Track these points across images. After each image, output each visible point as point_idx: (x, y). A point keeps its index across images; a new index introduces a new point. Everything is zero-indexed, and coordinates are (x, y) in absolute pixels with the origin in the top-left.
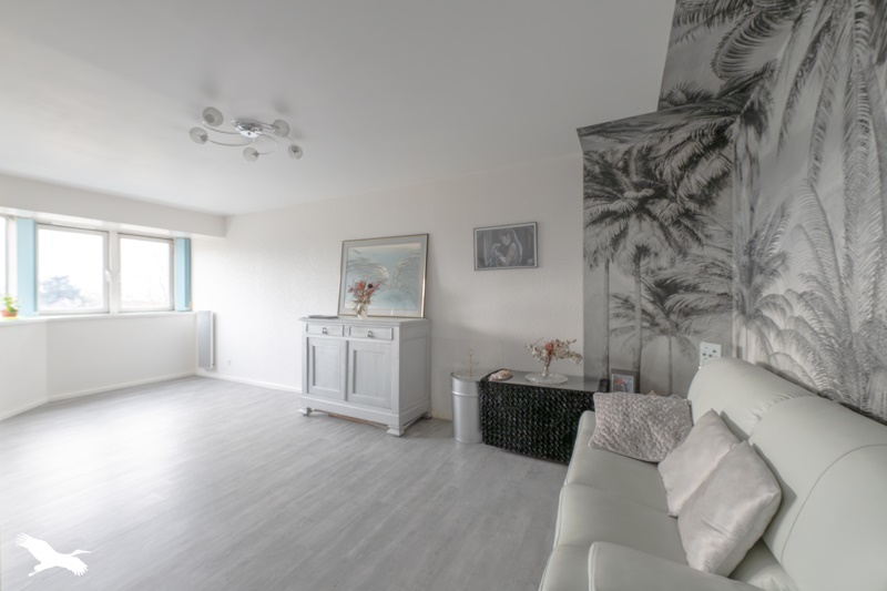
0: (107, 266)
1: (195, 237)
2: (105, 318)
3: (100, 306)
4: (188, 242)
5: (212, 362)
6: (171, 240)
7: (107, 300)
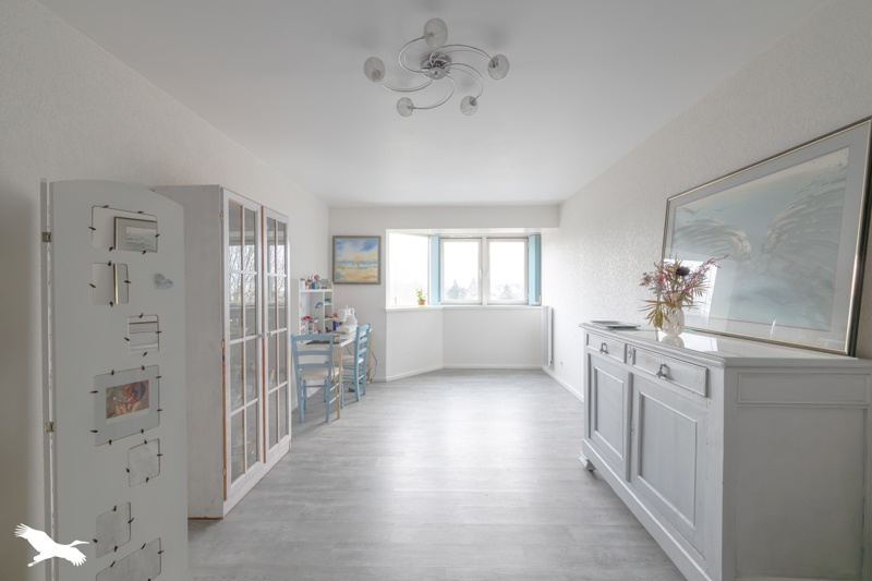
0: (481, 267)
1: (544, 231)
2: (479, 308)
3: (476, 299)
4: (538, 237)
5: (550, 360)
6: (526, 238)
7: (481, 294)
